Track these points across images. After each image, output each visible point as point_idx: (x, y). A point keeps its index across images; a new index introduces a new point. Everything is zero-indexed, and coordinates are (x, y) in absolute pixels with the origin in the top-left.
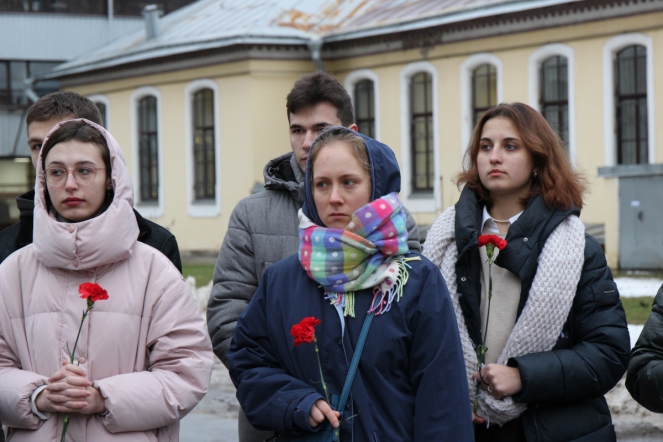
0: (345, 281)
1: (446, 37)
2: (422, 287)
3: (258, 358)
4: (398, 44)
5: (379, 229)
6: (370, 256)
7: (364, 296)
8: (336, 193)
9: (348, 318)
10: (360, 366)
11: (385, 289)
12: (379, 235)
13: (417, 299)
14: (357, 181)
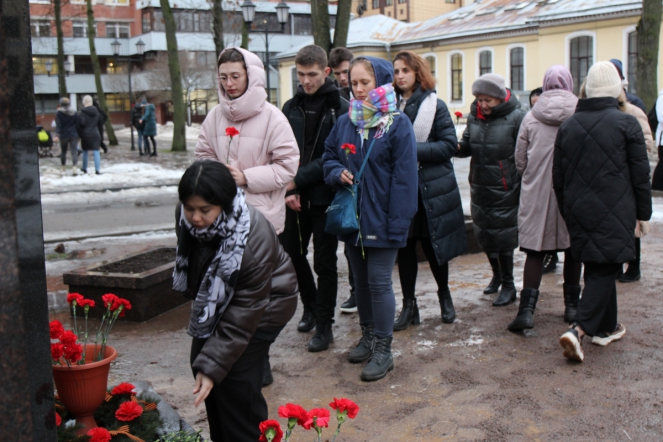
0: (365, 123)
1: (441, 43)
2: (397, 126)
3: (331, 156)
4: (421, 46)
5: (379, 101)
6: (374, 114)
7: (373, 130)
8: (360, 88)
9: (365, 140)
10: (369, 160)
11: (382, 127)
12: (379, 103)
13: (394, 131)
14: (369, 81)
